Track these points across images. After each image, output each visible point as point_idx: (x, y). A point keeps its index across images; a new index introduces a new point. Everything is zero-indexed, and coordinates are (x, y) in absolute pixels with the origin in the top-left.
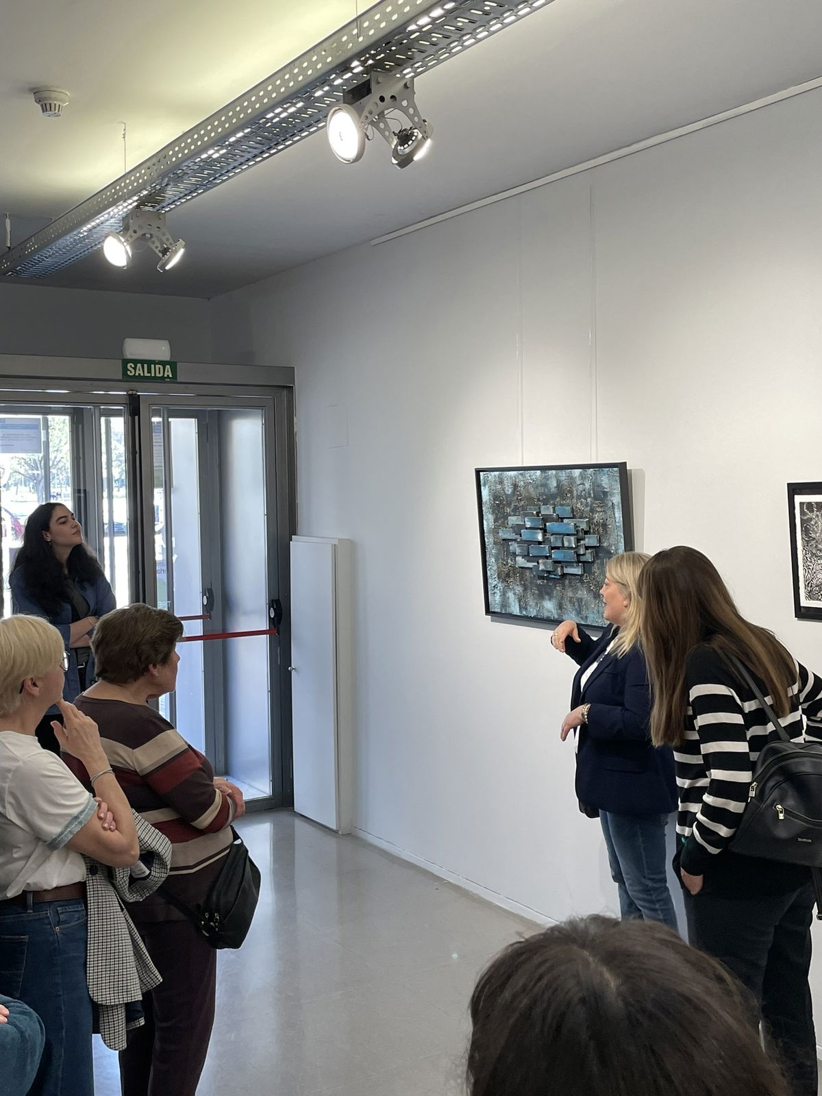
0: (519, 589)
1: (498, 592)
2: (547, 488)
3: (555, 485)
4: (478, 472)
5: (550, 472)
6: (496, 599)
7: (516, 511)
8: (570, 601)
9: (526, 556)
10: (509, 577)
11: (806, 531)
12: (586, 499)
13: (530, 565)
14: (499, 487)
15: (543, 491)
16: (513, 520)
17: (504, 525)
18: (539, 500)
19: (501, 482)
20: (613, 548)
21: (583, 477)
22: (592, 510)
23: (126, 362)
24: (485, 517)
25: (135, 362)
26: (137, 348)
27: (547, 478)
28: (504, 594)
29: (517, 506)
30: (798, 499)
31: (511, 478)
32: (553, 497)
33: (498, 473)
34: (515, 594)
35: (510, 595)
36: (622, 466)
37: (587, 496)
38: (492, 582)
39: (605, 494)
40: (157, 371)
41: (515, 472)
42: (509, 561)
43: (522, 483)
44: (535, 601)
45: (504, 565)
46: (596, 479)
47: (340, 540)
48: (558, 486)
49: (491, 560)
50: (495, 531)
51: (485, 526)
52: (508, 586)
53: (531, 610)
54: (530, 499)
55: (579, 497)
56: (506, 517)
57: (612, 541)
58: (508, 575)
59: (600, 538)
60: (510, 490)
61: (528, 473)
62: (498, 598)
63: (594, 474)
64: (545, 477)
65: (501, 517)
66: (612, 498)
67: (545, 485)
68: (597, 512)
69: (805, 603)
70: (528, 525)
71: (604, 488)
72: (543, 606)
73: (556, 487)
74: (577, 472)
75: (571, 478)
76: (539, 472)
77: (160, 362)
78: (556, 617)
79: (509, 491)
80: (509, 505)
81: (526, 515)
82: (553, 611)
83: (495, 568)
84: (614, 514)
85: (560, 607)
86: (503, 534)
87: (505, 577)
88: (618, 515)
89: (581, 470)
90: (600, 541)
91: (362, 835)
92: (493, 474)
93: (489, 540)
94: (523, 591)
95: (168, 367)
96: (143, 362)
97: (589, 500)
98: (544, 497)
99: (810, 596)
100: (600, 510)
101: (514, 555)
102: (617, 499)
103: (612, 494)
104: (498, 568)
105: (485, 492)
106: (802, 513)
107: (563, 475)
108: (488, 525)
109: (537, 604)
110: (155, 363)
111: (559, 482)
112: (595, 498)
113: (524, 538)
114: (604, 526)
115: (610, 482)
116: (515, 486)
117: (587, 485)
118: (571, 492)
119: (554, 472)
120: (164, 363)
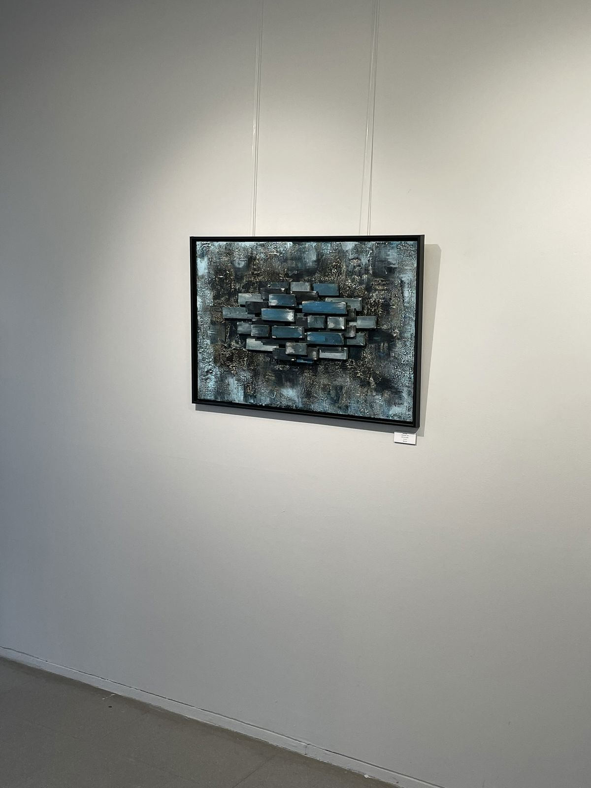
0: (246, 375)
1: (213, 377)
2: (302, 262)
3: (314, 258)
4: (194, 240)
5: (307, 244)
6: (209, 386)
7: (251, 287)
8: (324, 389)
9: (266, 339)
10: (232, 361)
12: (360, 275)
13: (270, 348)
14: (225, 259)
15: (294, 265)
16: (245, 297)
18: (287, 275)
19: (229, 253)
20: (397, 331)
21: (356, 250)
22: (369, 289)
24: (199, 293)
27: (303, 252)
28: (221, 380)
29: (251, 281)
31: (245, 249)
32: (311, 272)
33: (225, 243)
34: (238, 380)
35: (232, 382)
36: (418, 239)
37: (363, 271)
38: (203, 366)
39: (391, 270)
41: (253, 243)
42: (233, 343)
43: (262, 255)
44: (270, 388)
45: (225, 347)
46: (380, 252)
48: (318, 261)
49: (205, 342)
50: (215, 309)
51: (198, 303)
52: (229, 372)
53: (262, 398)
55: (350, 273)
56: (235, 294)
57: (395, 322)
58: (230, 359)
59: (377, 320)
60: (242, 264)
61: (272, 246)
62: (211, 384)
63: (377, 247)
64: (299, 250)
65: (224, 294)
66: (402, 276)
67: (299, 259)
68: (376, 290)
71: (391, 264)
72: (281, 394)
73: (315, 261)
74: (350, 246)
75: (341, 253)
76: (289, 244)
78: (300, 405)
80: (239, 279)
81: (268, 292)
82: (296, 399)
83: (211, 350)
84: (402, 293)
85: (308, 394)
86: (227, 313)
87: (224, 361)
88: (409, 294)
89: (357, 243)
90: (377, 323)
92: (216, 244)
93: (204, 320)
94: (252, 377)
97: (365, 277)
98: (296, 272)
100: (381, 288)
101: (245, 336)
102: (408, 276)
103: (402, 271)
104: (215, 350)
105: (203, 266)
107: (328, 248)
108: (204, 302)
109: (272, 392)
111: (320, 255)
112: (375, 275)
113: (264, 317)
114: (386, 306)
116: (251, 259)
117: (365, 260)
118: (339, 267)
119: (314, 244)
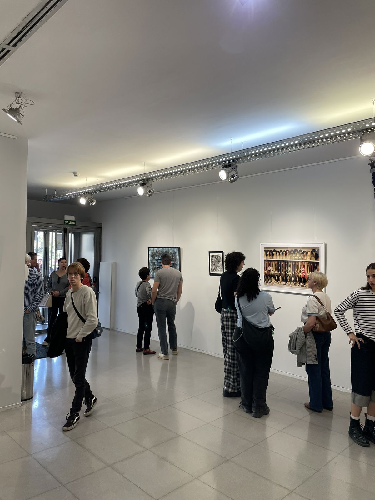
4: (148, 248)
5: (164, 248)
7: (156, 256)
9: (159, 265)
11: (212, 260)
13: (159, 267)
16: (156, 258)
17: (154, 259)
19: (153, 250)
20: (177, 263)
21: (171, 249)
22: (173, 256)
23: (65, 220)
24: (150, 257)
25: (67, 221)
26: (67, 217)
28: (153, 273)
30: (210, 254)
36: (179, 248)
39: (175, 253)
40: (72, 223)
41: (157, 248)
47: (113, 263)
49: (151, 266)
50: (152, 260)
51: (150, 259)
54: (160, 254)
55: (170, 253)
56: (154, 257)
58: (154, 269)
61: (159, 249)
63: (173, 249)
65: (153, 257)
67: (163, 251)
69: (211, 273)
70: (159, 259)
74: (170, 249)
75: (169, 250)
76: (162, 248)
77: (72, 221)
79: (155, 252)
80: (155, 255)
81: (159, 257)
86: (153, 261)
88: (178, 257)
91: (116, 329)
92: (152, 248)
93: (150, 262)
95: (74, 222)
96: (68, 221)
99: (212, 271)
101: (156, 265)
102: (178, 254)
104: (152, 268)
105: (150, 252)
106: (211, 257)
110: (71, 221)
111: (166, 250)
112: (173, 254)
113: (158, 261)
114: (175, 259)
115: (176, 251)
116: (157, 251)
117: (172, 251)
118: (169, 252)
120: (73, 221)
